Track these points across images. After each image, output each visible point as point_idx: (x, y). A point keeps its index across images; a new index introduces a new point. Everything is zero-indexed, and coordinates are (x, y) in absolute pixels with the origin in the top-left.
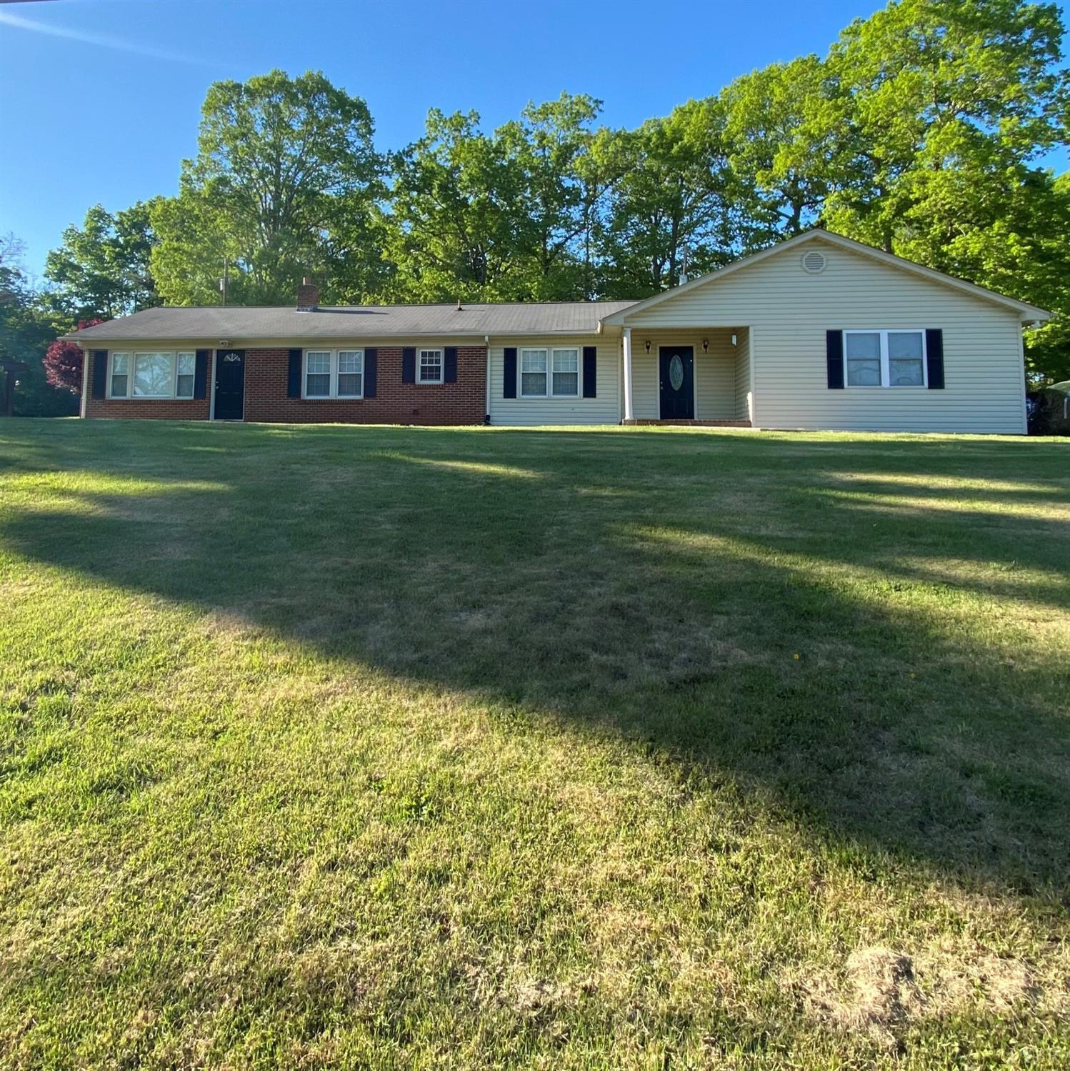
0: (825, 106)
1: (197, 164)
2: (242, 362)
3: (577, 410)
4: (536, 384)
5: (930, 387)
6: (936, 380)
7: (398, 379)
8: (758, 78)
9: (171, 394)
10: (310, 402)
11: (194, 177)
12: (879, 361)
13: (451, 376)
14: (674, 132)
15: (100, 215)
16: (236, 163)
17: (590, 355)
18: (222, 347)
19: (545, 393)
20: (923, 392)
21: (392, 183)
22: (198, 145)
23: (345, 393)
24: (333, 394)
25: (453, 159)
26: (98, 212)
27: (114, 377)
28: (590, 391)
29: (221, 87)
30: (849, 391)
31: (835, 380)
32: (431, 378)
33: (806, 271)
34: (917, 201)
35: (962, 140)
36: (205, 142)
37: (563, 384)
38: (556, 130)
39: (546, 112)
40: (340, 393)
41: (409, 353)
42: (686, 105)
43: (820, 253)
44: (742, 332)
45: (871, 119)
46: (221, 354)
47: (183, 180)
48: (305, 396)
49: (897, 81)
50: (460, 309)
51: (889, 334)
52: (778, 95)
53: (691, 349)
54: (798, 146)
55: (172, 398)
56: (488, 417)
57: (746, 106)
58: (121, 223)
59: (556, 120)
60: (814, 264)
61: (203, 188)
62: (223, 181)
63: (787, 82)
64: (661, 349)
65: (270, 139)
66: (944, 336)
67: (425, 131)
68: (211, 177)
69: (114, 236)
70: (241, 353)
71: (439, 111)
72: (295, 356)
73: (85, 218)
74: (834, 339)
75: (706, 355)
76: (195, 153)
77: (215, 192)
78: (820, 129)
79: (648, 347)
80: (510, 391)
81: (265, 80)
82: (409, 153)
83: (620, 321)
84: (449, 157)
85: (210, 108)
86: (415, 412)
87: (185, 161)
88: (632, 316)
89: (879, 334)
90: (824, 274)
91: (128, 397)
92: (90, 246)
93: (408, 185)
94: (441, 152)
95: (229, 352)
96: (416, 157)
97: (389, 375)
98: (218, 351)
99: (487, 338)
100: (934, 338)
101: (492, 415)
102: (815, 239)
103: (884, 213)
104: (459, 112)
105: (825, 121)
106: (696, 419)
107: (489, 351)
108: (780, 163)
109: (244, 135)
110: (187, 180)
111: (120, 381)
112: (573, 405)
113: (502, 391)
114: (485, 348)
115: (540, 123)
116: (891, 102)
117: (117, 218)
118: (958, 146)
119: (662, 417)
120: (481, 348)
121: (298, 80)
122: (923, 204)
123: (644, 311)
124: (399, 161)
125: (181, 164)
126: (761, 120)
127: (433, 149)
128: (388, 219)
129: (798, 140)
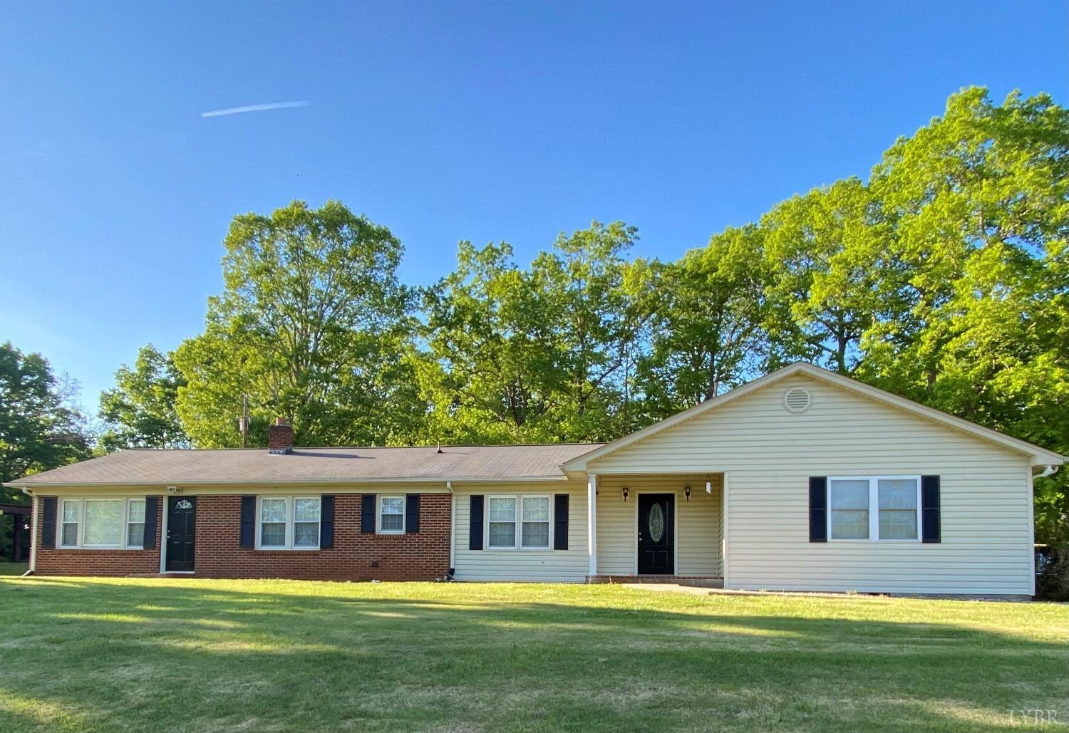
0: (863, 233)
1: (224, 302)
2: (194, 509)
3: (546, 563)
4: (504, 535)
5: (924, 541)
6: (932, 532)
7: (357, 529)
8: (799, 204)
9: (121, 545)
10: (263, 554)
11: (222, 314)
12: (868, 511)
13: (413, 525)
14: (710, 262)
15: (151, 355)
16: (260, 299)
17: (562, 503)
18: (171, 494)
19: (513, 544)
20: (916, 547)
21: (425, 317)
22: (224, 282)
23: (301, 544)
24: (289, 545)
25: (487, 293)
26: (149, 352)
27: (65, 525)
28: (561, 542)
29: (243, 221)
30: (832, 544)
31: (818, 532)
32: (393, 527)
33: (788, 410)
34: (958, 334)
35: (1003, 267)
36: (230, 278)
37: (532, 533)
38: (591, 261)
39: (579, 242)
40: (296, 543)
41: (368, 502)
42: (724, 234)
43: (805, 390)
44: (717, 479)
45: (910, 246)
46: (173, 500)
47: (209, 317)
48: (259, 546)
49: (938, 205)
50: (440, 452)
51: (880, 481)
52: (819, 221)
53: (671, 497)
54: (834, 276)
55: (122, 549)
56: (452, 571)
57: (783, 234)
58: (171, 363)
59: (590, 250)
60: (798, 401)
61: (229, 325)
62: (249, 319)
63: (827, 207)
64: (640, 496)
65: (294, 273)
66: (942, 483)
67: (458, 265)
68: (236, 314)
69: (164, 376)
70: (192, 499)
71: (468, 243)
72: (248, 503)
73: (137, 358)
74: (818, 487)
75: (688, 504)
76: (221, 289)
77: (240, 330)
78: (857, 257)
79: (626, 495)
80: (476, 543)
81: (284, 212)
82: (438, 289)
83: (581, 467)
84: (483, 291)
85: (234, 243)
86: (375, 565)
87: (212, 298)
88: (596, 461)
89: (868, 481)
90: (809, 412)
91: (78, 547)
92: (140, 385)
93: (441, 321)
94: (475, 287)
95: (181, 498)
96: (448, 292)
97: (347, 523)
98: (170, 498)
99: (449, 484)
100: (931, 486)
101: (456, 568)
102: (798, 374)
103: (924, 347)
104: (491, 244)
105: (863, 247)
106: (676, 574)
107: (454, 498)
108: (815, 296)
109: (268, 270)
110: (214, 317)
111: (70, 529)
112: (543, 558)
113: (468, 542)
114: (450, 495)
115: (573, 255)
116: (928, 227)
117: (168, 359)
118: (999, 273)
119: (640, 572)
120: (445, 495)
121: (320, 211)
122: (963, 336)
123: (609, 455)
124: (432, 298)
125: (207, 302)
126: (796, 249)
127: (466, 283)
128: (423, 357)
129: (835, 271)
